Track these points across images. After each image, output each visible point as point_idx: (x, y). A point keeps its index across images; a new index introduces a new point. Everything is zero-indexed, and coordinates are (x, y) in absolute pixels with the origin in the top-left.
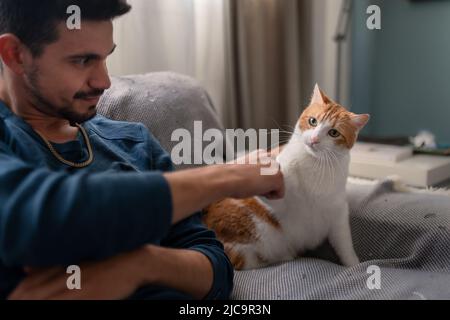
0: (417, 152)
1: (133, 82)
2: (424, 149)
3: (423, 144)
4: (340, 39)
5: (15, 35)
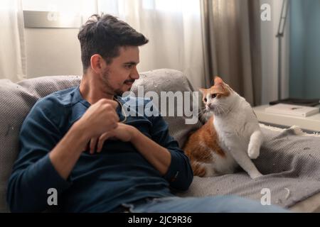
1: (146, 76)
4: (280, 35)
5: (100, 55)
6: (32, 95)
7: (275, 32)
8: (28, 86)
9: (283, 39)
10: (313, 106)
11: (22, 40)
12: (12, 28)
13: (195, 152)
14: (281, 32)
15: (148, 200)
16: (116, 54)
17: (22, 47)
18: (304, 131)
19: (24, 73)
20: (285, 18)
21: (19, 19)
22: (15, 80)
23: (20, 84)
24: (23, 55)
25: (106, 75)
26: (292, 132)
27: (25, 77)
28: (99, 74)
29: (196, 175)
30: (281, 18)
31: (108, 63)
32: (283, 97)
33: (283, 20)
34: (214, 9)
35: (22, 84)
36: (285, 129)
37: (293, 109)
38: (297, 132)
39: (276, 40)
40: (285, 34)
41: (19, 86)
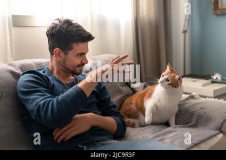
0: (213, 82)
1: (95, 59)
2: (216, 81)
3: (217, 78)
4: (185, 32)
5: (60, 48)
6: (17, 72)
7: (182, 30)
8: (14, 66)
9: (187, 35)
10: (207, 79)
11: (11, 35)
12: (4, 26)
13: (128, 112)
14: (185, 29)
15: (96, 142)
16: (71, 49)
17: (11, 40)
18: (201, 96)
19: (12, 57)
20: (188, 20)
21: (9, 20)
22: (6, 61)
23: (9, 65)
24: (11, 45)
25: (64, 61)
26: (192, 97)
27: (12, 60)
28: (60, 61)
29: (128, 126)
30: (186, 20)
31: (66, 54)
32: (187, 73)
33: (187, 22)
34: (141, 14)
35: (11, 65)
36: (188, 95)
37: (194, 81)
38: (196, 97)
39: (182, 35)
40: (188, 31)
41: (9, 66)
